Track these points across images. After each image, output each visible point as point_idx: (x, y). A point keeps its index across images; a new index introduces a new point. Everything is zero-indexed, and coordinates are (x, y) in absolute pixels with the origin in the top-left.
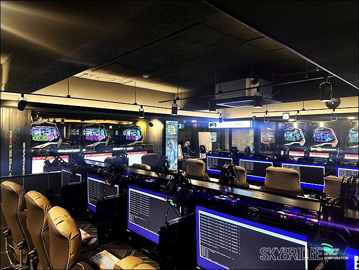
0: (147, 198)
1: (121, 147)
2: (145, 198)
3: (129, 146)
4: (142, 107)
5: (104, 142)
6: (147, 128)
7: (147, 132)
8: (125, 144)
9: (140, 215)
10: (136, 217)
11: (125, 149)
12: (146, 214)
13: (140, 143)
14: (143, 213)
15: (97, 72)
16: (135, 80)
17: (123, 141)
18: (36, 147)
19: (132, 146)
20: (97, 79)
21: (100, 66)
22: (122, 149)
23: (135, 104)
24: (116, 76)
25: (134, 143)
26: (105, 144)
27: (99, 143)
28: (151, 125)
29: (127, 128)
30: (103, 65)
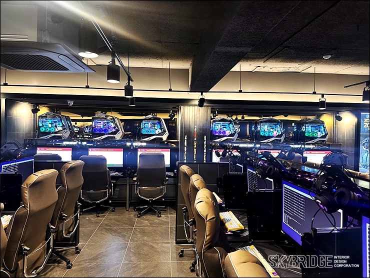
0: (302, 198)
1: (299, 144)
2: (300, 197)
3: (309, 144)
4: (323, 97)
5: (279, 139)
6: (335, 123)
7: (335, 126)
8: (304, 141)
9: (294, 217)
10: (290, 218)
11: (303, 146)
12: (301, 216)
13: (323, 141)
14: (298, 215)
15: (269, 62)
16: (314, 64)
17: (300, 138)
18: (215, 141)
19: (313, 144)
20: (271, 71)
21: (271, 55)
22: (299, 146)
23: (314, 93)
24: (291, 64)
25: (316, 141)
26: (281, 140)
27: (273, 139)
28: (339, 119)
29: (307, 123)
30: (273, 52)
